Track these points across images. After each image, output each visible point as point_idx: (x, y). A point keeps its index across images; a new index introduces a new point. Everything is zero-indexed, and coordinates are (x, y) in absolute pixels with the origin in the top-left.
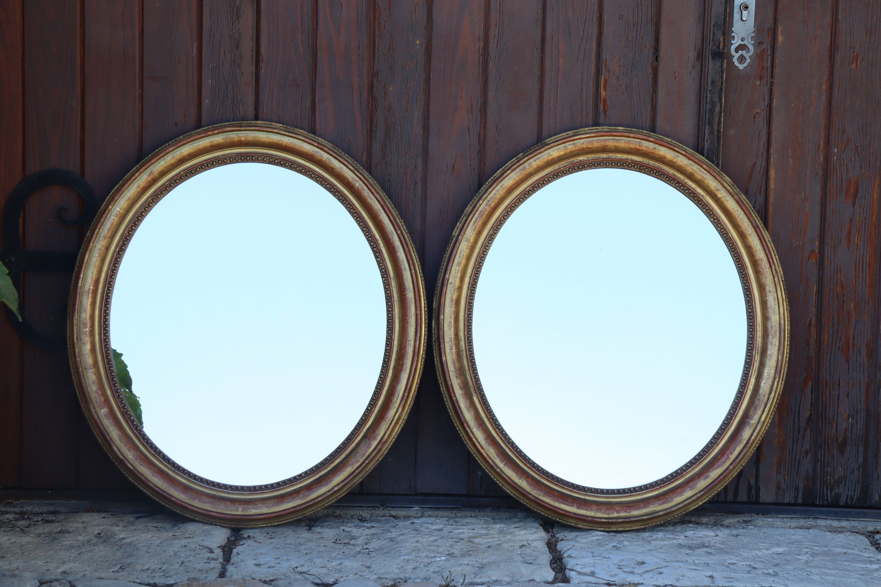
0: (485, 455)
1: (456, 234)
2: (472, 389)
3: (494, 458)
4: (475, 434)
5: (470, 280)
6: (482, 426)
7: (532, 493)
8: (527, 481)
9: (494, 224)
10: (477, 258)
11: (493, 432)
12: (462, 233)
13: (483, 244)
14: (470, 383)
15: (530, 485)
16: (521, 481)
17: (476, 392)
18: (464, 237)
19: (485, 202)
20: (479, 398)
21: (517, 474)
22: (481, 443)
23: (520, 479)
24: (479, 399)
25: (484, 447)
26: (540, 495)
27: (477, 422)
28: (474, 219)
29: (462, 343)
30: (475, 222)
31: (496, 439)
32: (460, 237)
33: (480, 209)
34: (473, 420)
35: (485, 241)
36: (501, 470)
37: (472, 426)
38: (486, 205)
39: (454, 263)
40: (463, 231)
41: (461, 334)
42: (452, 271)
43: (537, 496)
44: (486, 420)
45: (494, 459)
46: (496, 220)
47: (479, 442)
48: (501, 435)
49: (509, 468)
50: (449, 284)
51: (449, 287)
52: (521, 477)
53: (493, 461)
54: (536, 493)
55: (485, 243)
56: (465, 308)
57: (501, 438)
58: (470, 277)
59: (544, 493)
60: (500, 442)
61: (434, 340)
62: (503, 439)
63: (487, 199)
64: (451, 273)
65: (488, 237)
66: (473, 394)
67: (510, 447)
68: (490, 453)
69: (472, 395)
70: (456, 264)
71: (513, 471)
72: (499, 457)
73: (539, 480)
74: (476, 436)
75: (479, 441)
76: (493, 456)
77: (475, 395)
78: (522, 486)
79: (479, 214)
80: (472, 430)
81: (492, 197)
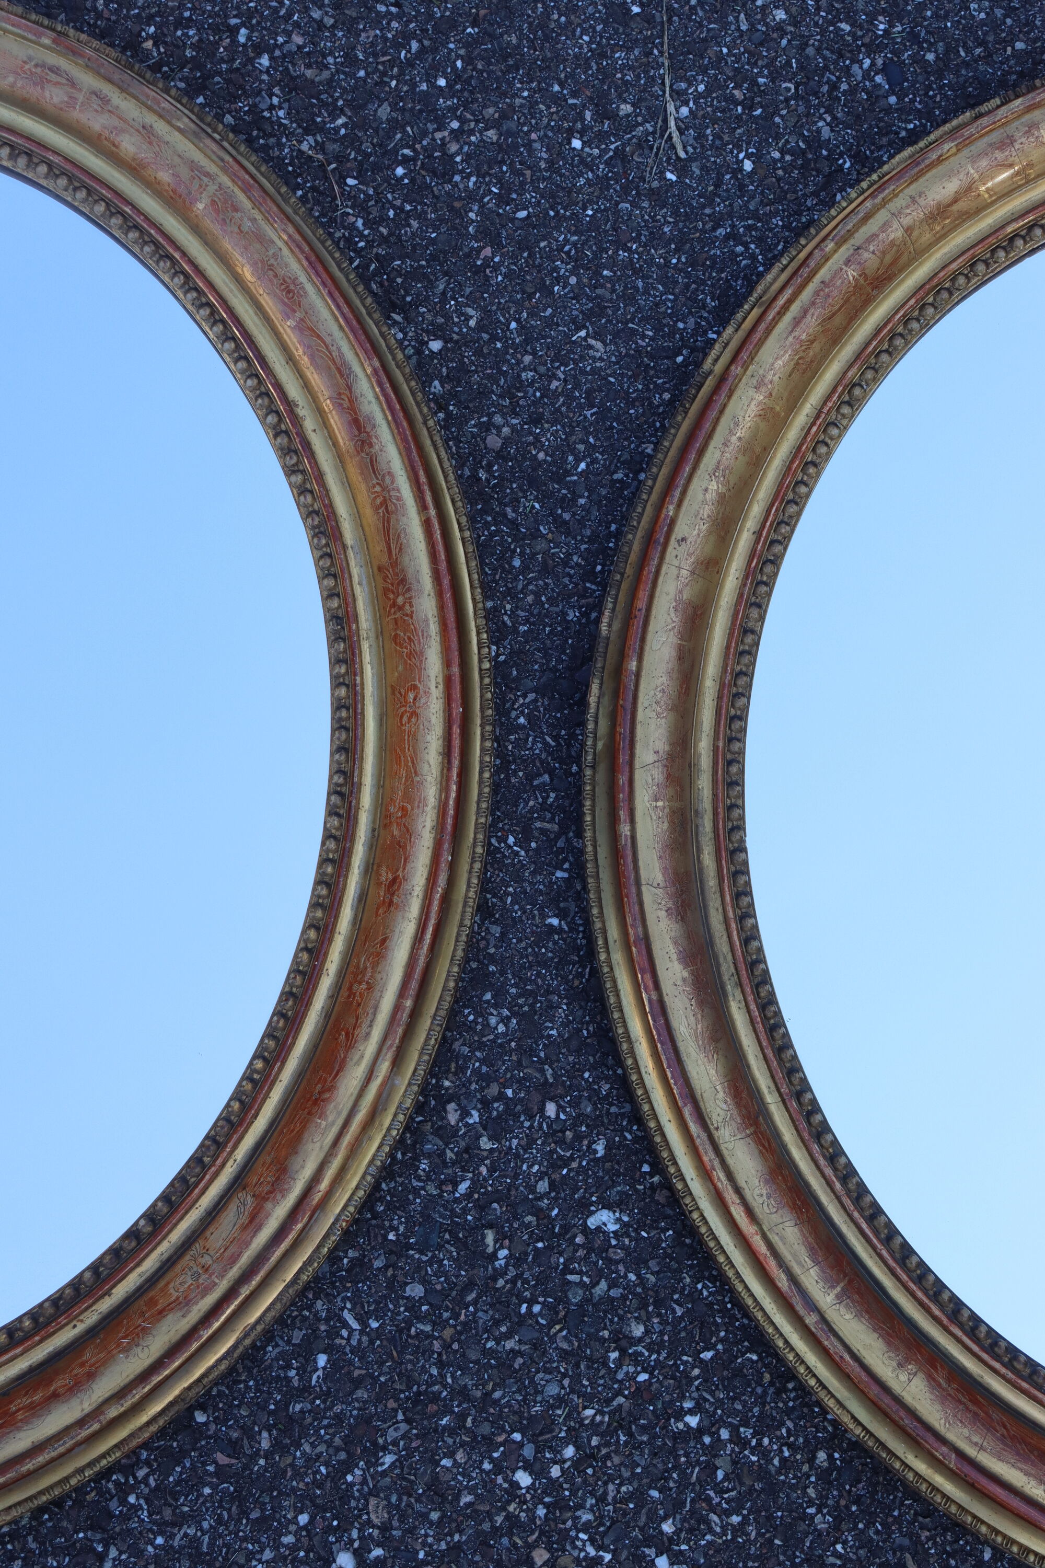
0: (762, 1248)
1: (719, 368)
2: (727, 969)
3: (799, 1263)
4: (725, 1153)
5: (757, 542)
6: (756, 1124)
7: (951, 1436)
8: (930, 1378)
9: (868, 344)
10: (792, 462)
11: (798, 1155)
12: (744, 355)
13: (820, 412)
14: (722, 946)
15: (943, 1397)
16: (903, 1377)
17: (740, 984)
18: (749, 373)
19: (844, 251)
20: (753, 1007)
21: (889, 1344)
22: (748, 1194)
23: (900, 1365)
24: (749, 1011)
25: (758, 1211)
26: (982, 1448)
27: (738, 1105)
28: (795, 308)
29: (704, 783)
30: (797, 322)
31: (807, 1185)
32: (736, 369)
33: (823, 274)
34: (721, 1095)
35: (830, 404)
36: (823, 1319)
37: (715, 1117)
38: (848, 262)
39: (702, 466)
40: (750, 347)
41: (703, 746)
42: (690, 493)
43: (971, 1452)
44: (771, 1099)
45: (797, 1270)
46: (878, 331)
47: (738, 1191)
48: (829, 1171)
49: (858, 1316)
50: (673, 542)
51: (670, 550)
52: (908, 1360)
53: (793, 1279)
54: (968, 1439)
55: (825, 410)
56: (728, 648)
57: (829, 1184)
58: (758, 534)
59: (1002, 1439)
60: (825, 1198)
61: (590, 758)
62: (838, 1186)
63: (852, 241)
64: (686, 503)
65: (840, 389)
66: (729, 988)
67: (864, 1226)
68: (782, 1239)
69: (725, 995)
70: (710, 469)
71: (875, 1330)
72: (816, 1262)
73: (975, 1380)
74: (730, 1161)
75: (741, 1183)
76: (795, 1255)
77: (738, 993)
78: (908, 1398)
79: (817, 293)
80: (716, 1134)
81: (874, 236)
